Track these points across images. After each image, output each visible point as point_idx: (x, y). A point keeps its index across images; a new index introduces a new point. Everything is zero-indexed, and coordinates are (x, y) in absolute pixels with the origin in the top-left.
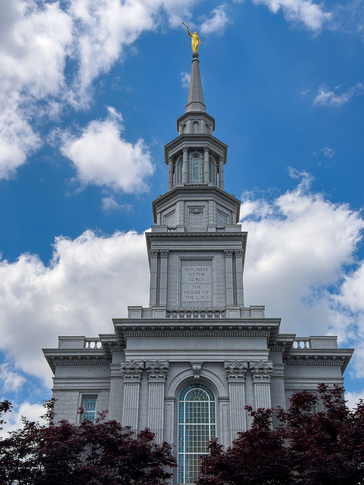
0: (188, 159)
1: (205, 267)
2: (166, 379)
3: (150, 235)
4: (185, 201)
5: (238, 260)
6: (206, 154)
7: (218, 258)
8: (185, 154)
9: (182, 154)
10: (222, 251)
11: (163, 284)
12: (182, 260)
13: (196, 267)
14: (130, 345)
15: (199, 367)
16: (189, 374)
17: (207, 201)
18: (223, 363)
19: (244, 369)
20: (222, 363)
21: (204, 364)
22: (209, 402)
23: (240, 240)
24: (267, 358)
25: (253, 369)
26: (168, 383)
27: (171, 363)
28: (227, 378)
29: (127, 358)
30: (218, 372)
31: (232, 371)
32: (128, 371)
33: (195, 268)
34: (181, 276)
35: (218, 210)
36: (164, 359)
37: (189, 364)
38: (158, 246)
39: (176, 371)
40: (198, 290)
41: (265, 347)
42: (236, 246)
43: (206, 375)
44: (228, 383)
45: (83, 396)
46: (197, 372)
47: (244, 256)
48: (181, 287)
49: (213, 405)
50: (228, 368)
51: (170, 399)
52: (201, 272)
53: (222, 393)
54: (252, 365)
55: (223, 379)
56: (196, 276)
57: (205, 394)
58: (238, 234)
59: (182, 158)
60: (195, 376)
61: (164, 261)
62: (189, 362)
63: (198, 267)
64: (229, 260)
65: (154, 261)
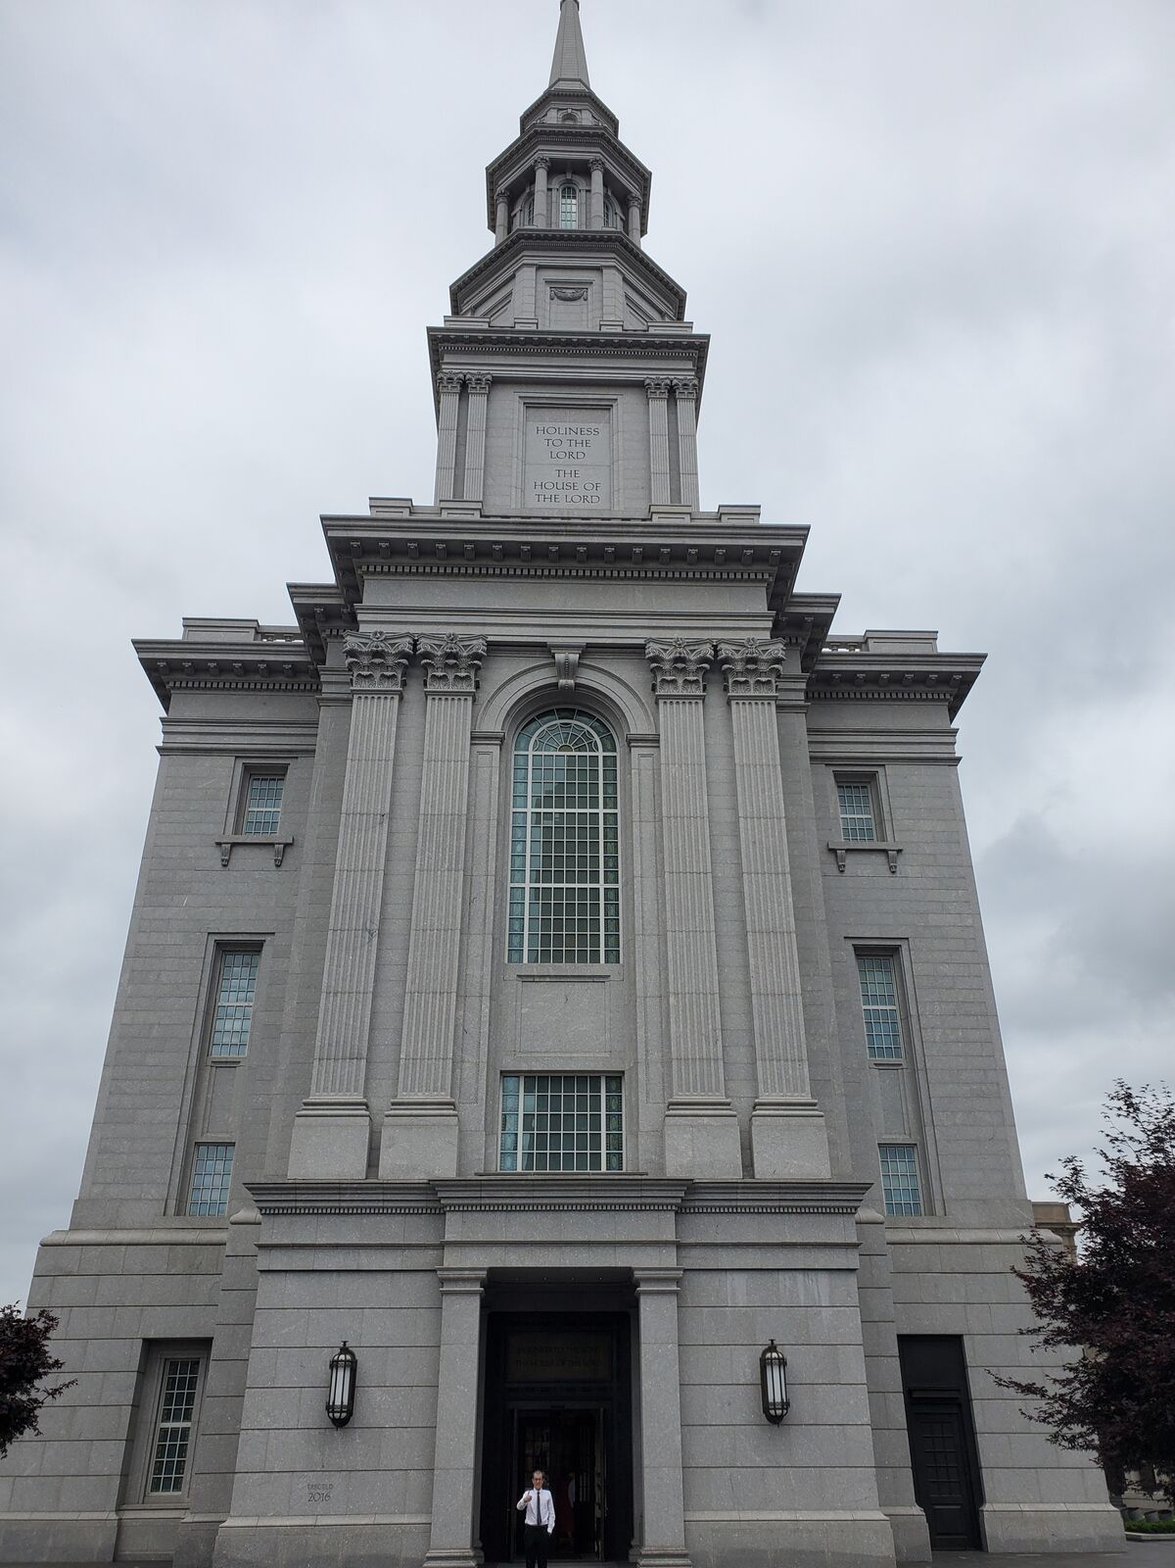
0: (549, 190)
1: (593, 426)
2: (477, 687)
3: (440, 334)
4: (539, 268)
5: (684, 407)
6: (597, 177)
7: (627, 404)
8: (541, 175)
9: (533, 182)
10: (639, 385)
11: (474, 458)
12: (528, 406)
13: (568, 425)
14: (374, 594)
15: (574, 657)
16: (543, 677)
17: (599, 269)
18: (643, 647)
19: (704, 660)
20: (637, 650)
21: (589, 650)
22: (600, 754)
23: (689, 358)
24: (767, 635)
25: (727, 660)
26: (484, 696)
27: (495, 648)
28: (654, 688)
30: (628, 668)
31: (667, 667)
32: (365, 661)
33: (563, 426)
34: (525, 443)
35: (627, 297)
36: (472, 633)
37: (543, 649)
38: (458, 365)
39: (503, 669)
40: (571, 480)
41: (762, 607)
42: (678, 371)
43: (590, 678)
44: (657, 699)
45: (246, 767)
46: (567, 670)
47: (698, 401)
48: (524, 472)
49: (611, 762)
50: (655, 659)
51: (488, 738)
52: (579, 438)
53: (638, 724)
54: (726, 650)
55: (643, 692)
56: (566, 447)
57: (587, 736)
58: (685, 341)
59: (532, 194)
60: (562, 682)
61: (477, 403)
62: (544, 645)
63: (574, 426)
64: (659, 407)
65: (451, 401)
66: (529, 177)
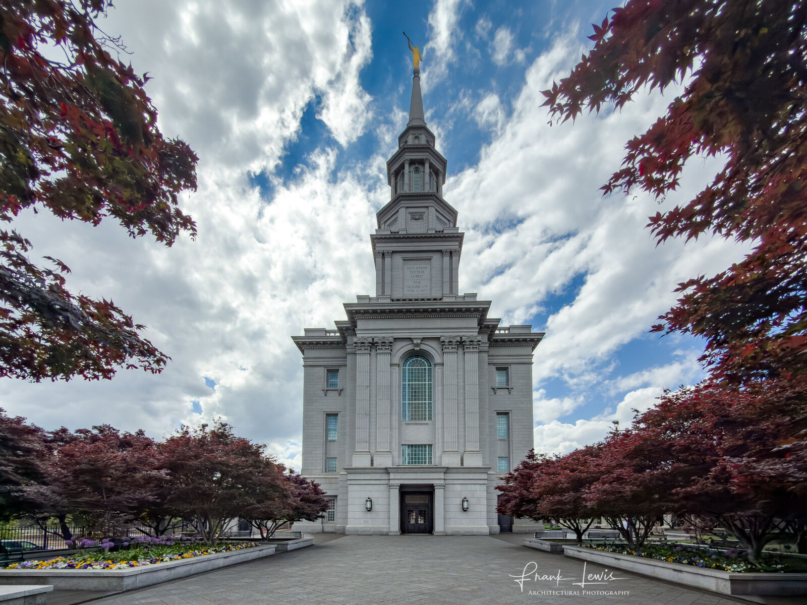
0: (410, 172)
1: (425, 266)
2: (391, 350)
3: (374, 237)
4: (407, 208)
5: (455, 258)
6: (427, 165)
7: (436, 257)
8: (407, 166)
9: (404, 168)
10: (440, 251)
11: (388, 279)
12: (404, 260)
13: (417, 266)
14: (361, 324)
15: (419, 341)
16: (410, 347)
17: (427, 207)
18: (440, 338)
19: (458, 342)
20: (438, 339)
21: (423, 339)
22: (427, 367)
23: (457, 241)
24: (477, 334)
25: (464, 342)
26: (393, 353)
27: (396, 339)
28: (442, 350)
29: (358, 335)
30: (434, 344)
31: (446, 344)
32: (359, 345)
33: (415, 266)
34: (403, 273)
35: (437, 217)
36: (389, 336)
37: (410, 339)
38: (383, 247)
39: (398, 345)
40: (418, 284)
41: (476, 325)
42: (453, 246)
43: (423, 347)
44: (443, 353)
45: (328, 370)
46: (417, 345)
47: (460, 254)
48: (403, 283)
49: (430, 370)
50: (443, 342)
51: (395, 365)
52: (421, 270)
53: (438, 360)
54: (464, 339)
55: (439, 351)
56: (416, 274)
57: (423, 363)
58: (456, 235)
59: (403, 173)
60: (416, 349)
61: (388, 260)
62: (410, 338)
63: (419, 266)
64: (447, 259)
65: (380, 260)
66: (402, 167)
